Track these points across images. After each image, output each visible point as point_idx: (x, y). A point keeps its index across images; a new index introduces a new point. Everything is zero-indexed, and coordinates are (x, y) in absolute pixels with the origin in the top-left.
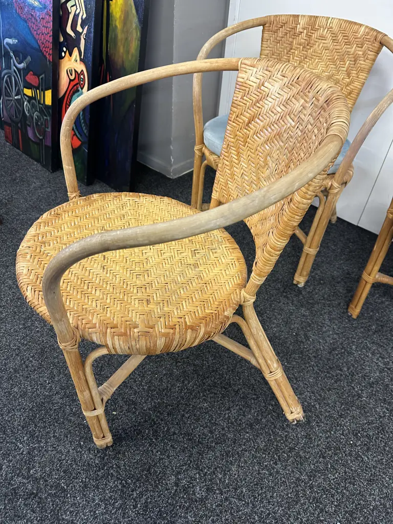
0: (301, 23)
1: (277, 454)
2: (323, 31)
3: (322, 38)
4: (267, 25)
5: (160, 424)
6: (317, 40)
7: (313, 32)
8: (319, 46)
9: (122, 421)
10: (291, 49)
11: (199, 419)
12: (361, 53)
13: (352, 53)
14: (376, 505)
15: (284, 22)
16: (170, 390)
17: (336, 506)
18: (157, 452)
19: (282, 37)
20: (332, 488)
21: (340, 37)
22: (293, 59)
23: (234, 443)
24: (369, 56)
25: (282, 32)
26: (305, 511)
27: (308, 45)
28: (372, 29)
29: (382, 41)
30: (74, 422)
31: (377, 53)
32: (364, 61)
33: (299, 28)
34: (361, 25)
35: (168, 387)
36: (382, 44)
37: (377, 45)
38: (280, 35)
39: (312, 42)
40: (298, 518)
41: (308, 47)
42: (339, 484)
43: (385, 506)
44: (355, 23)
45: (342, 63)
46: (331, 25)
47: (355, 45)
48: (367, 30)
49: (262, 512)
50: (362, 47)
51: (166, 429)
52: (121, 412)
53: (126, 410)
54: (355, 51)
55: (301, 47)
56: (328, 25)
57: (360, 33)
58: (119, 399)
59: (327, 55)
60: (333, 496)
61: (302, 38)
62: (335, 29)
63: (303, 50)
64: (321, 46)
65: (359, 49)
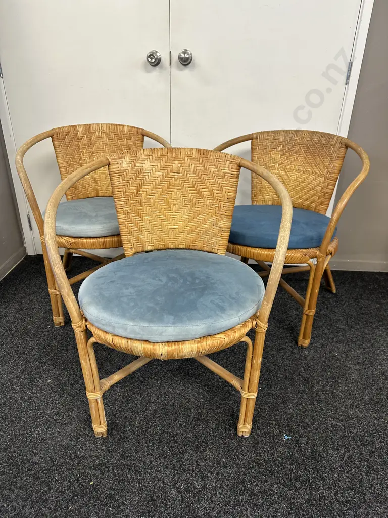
0: (80, 130)
1: (226, 425)
2: (98, 133)
3: (99, 138)
4: (54, 136)
5: (136, 464)
6: (96, 140)
7: (91, 135)
8: (99, 143)
9: (103, 485)
10: (80, 149)
11: (161, 440)
12: (132, 143)
13: (125, 144)
14: (296, 412)
15: (67, 131)
16: (124, 436)
17: (278, 428)
18: (148, 483)
19: (70, 142)
20: (269, 421)
21: (112, 135)
22: (84, 156)
23: (196, 437)
24: (139, 144)
25: (68, 139)
26: (265, 444)
27: (91, 144)
28: (132, 127)
29: (143, 133)
30: (60, 515)
31: (143, 141)
32: (136, 148)
33: (80, 134)
34: (124, 126)
35: (120, 436)
36: (143, 135)
37: (140, 136)
38: (67, 141)
39: (93, 142)
40: (265, 451)
41: (92, 146)
42: (271, 416)
43: (300, 410)
44: (119, 125)
46: (102, 128)
47: (125, 139)
48: (129, 128)
49: (243, 464)
50: (131, 140)
51: (142, 464)
52: (97, 479)
53: (100, 474)
54: (127, 143)
55: (87, 147)
56: (100, 129)
57: (126, 131)
58: (88, 471)
60: (272, 424)
61: (85, 141)
62: (107, 131)
63: (88, 149)
64: (101, 143)
65: (129, 141)
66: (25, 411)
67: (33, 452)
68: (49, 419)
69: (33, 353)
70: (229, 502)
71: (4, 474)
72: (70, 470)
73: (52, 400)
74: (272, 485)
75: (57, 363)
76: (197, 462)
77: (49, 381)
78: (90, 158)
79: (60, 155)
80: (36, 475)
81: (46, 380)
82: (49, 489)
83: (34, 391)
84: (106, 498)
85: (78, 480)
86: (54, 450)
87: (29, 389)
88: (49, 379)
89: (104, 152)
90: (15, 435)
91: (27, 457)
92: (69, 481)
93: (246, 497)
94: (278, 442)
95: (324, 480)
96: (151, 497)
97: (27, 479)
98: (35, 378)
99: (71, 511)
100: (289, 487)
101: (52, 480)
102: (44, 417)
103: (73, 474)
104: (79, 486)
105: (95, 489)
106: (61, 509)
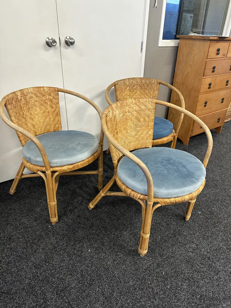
0: (19, 95)
2: (30, 95)
3: (31, 97)
4: (7, 102)
7: (26, 97)
8: (32, 101)
9: (168, 270)
10: (22, 108)
12: (52, 97)
13: (48, 99)
15: (12, 97)
19: (16, 104)
21: (38, 95)
22: (25, 111)
27: (27, 103)
28: (50, 87)
31: (58, 95)
32: (56, 100)
33: (19, 98)
34: (44, 87)
36: (58, 91)
38: (14, 104)
39: (28, 101)
41: (28, 104)
44: (40, 87)
45: (46, 104)
46: (31, 91)
47: (47, 95)
50: (51, 95)
52: (163, 270)
53: (162, 268)
57: (46, 90)
58: (156, 271)
59: (38, 103)
61: (23, 101)
62: (35, 92)
63: (26, 106)
64: (33, 101)
65: (50, 96)
66: (98, 271)
67: (126, 282)
68: (114, 265)
69: (61, 244)
70: (208, 243)
71: (128, 300)
72: (150, 276)
73: (103, 257)
74: (212, 230)
75: (81, 240)
76: (185, 239)
77: (89, 250)
78: (28, 112)
79: (13, 115)
80: (140, 288)
81: (88, 251)
82: (153, 289)
83: (88, 260)
84: (175, 274)
85: (157, 276)
86: (134, 275)
87: (85, 260)
88: (88, 250)
89: (36, 106)
90: (108, 282)
91: (126, 286)
92: (155, 280)
93: (210, 239)
94: (198, 215)
95: (221, 218)
96: (187, 261)
97: (139, 293)
98: (80, 254)
99: (170, 288)
100: (216, 227)
101: (148, 284)
102: (110, 266)
103: (153, 276)
104: (161, 278)
105: (167, 274)
106: (166, 291)
